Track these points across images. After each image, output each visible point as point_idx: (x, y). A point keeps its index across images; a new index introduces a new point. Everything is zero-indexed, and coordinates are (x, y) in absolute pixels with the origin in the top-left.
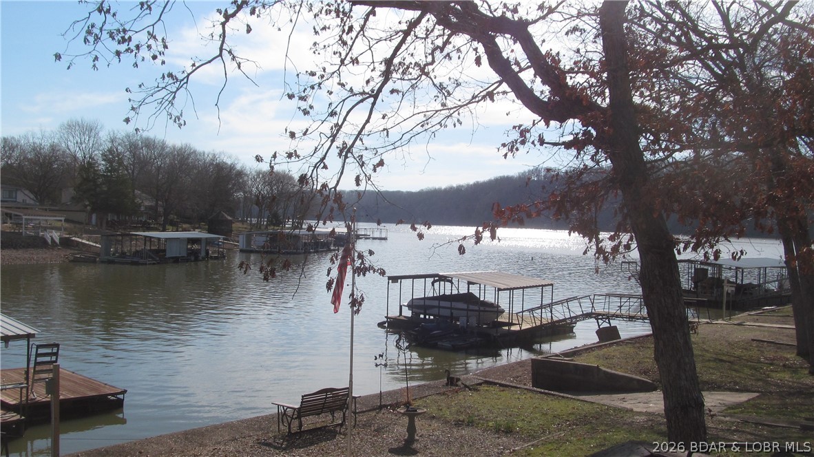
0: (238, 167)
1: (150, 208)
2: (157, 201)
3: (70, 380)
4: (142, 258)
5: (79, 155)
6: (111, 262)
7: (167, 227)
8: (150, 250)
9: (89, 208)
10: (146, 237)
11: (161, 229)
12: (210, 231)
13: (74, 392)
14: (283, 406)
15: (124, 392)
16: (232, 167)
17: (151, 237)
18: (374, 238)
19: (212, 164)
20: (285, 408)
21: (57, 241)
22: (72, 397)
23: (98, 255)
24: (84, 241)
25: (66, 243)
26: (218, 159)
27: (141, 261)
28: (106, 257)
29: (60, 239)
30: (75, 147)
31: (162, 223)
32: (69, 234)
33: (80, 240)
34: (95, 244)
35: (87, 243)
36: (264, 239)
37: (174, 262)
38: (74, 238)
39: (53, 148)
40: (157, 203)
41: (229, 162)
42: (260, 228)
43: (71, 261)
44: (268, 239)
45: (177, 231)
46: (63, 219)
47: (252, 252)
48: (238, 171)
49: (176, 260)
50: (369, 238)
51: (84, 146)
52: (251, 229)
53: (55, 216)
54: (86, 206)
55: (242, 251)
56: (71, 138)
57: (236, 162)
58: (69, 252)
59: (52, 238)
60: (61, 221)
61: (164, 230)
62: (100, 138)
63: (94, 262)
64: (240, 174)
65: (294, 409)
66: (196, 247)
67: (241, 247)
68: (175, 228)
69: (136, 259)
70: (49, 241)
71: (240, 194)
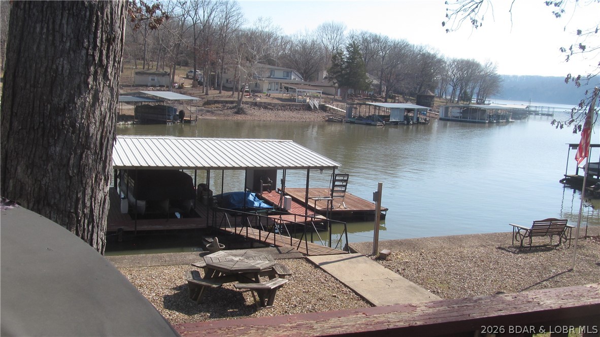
0: (439, 56)
1: (376, 85)
2: (381, 80)
3: (350, 199)
4: (373, 121)
5: (330, 47)
6: (352, 123)
7: (388, 100)
8: (379, 116)
9: (337, 85)
10: (376, 106)
11: (384, 100)
12: (418, 104)
13: (355, 207)
14: (518, 227)
15: (386, 210)
16: (434, 57)
17: (379, 107)
18: (543, 114)
19: (420, 54)
20: (519, 228)
21: (318, 107)
22: (355, 209)
23: (344, 117)
24: (334, 107)
25: (323, 108)
26: (424, 50)
27: (373, 123)
28: (349, 119)
29: (319, 105)
30: (327, 42)
31: (385, 96)
32: (325, 102)
33: (332, 107)
34: (341, 110)
35: (336, 108)
36: (459, 111)
37: (395, 124)
38: (327, 105)
39: (313, 43)
40: (381, 83)
41: (432, 52)
42: (453, 102)
43: (326, 121)
44: (462, 111)
45: (394, 102)
46: (321, 92)
47: (448, 120)
48: (439, 59)
49: (396, 123)
50: (538, 114)
51: (333, 41)
52: (447, 103)
53: (317, 90)
54: (334, 83)
55: (441, 119)
56: (325, 36)
57: (437, 53)
58: (325, 114)
59: (314, 105)
60: (320, 93)
61: (386, 102)
62: (343, 35)
63: (341, 122)
64: (440, 61)
65: (527, 230)
66: (410, 114)
67: (441, 116)
68: (393, 100)
69: (369, 121)
70: (312, 107)
71: (439, 77)
